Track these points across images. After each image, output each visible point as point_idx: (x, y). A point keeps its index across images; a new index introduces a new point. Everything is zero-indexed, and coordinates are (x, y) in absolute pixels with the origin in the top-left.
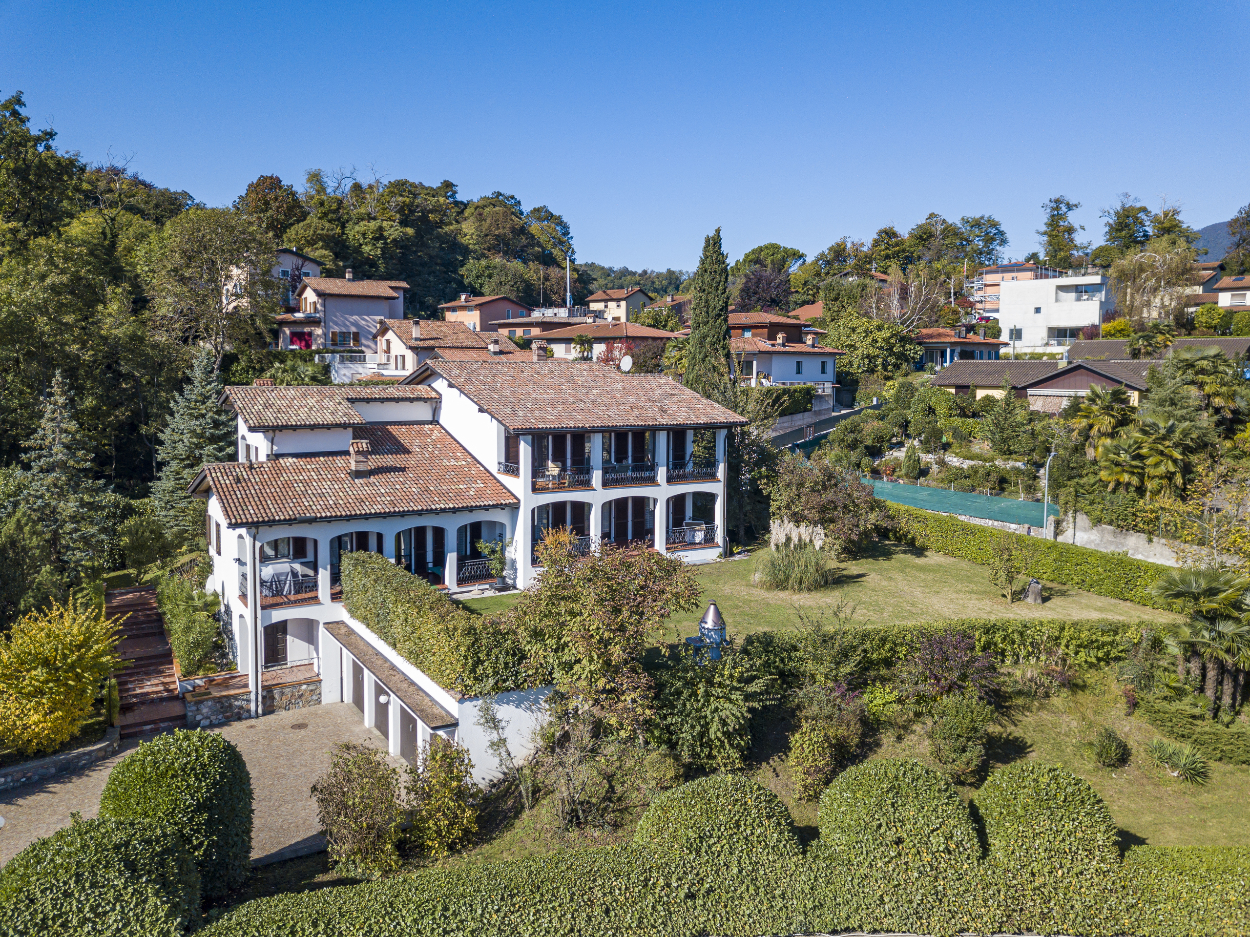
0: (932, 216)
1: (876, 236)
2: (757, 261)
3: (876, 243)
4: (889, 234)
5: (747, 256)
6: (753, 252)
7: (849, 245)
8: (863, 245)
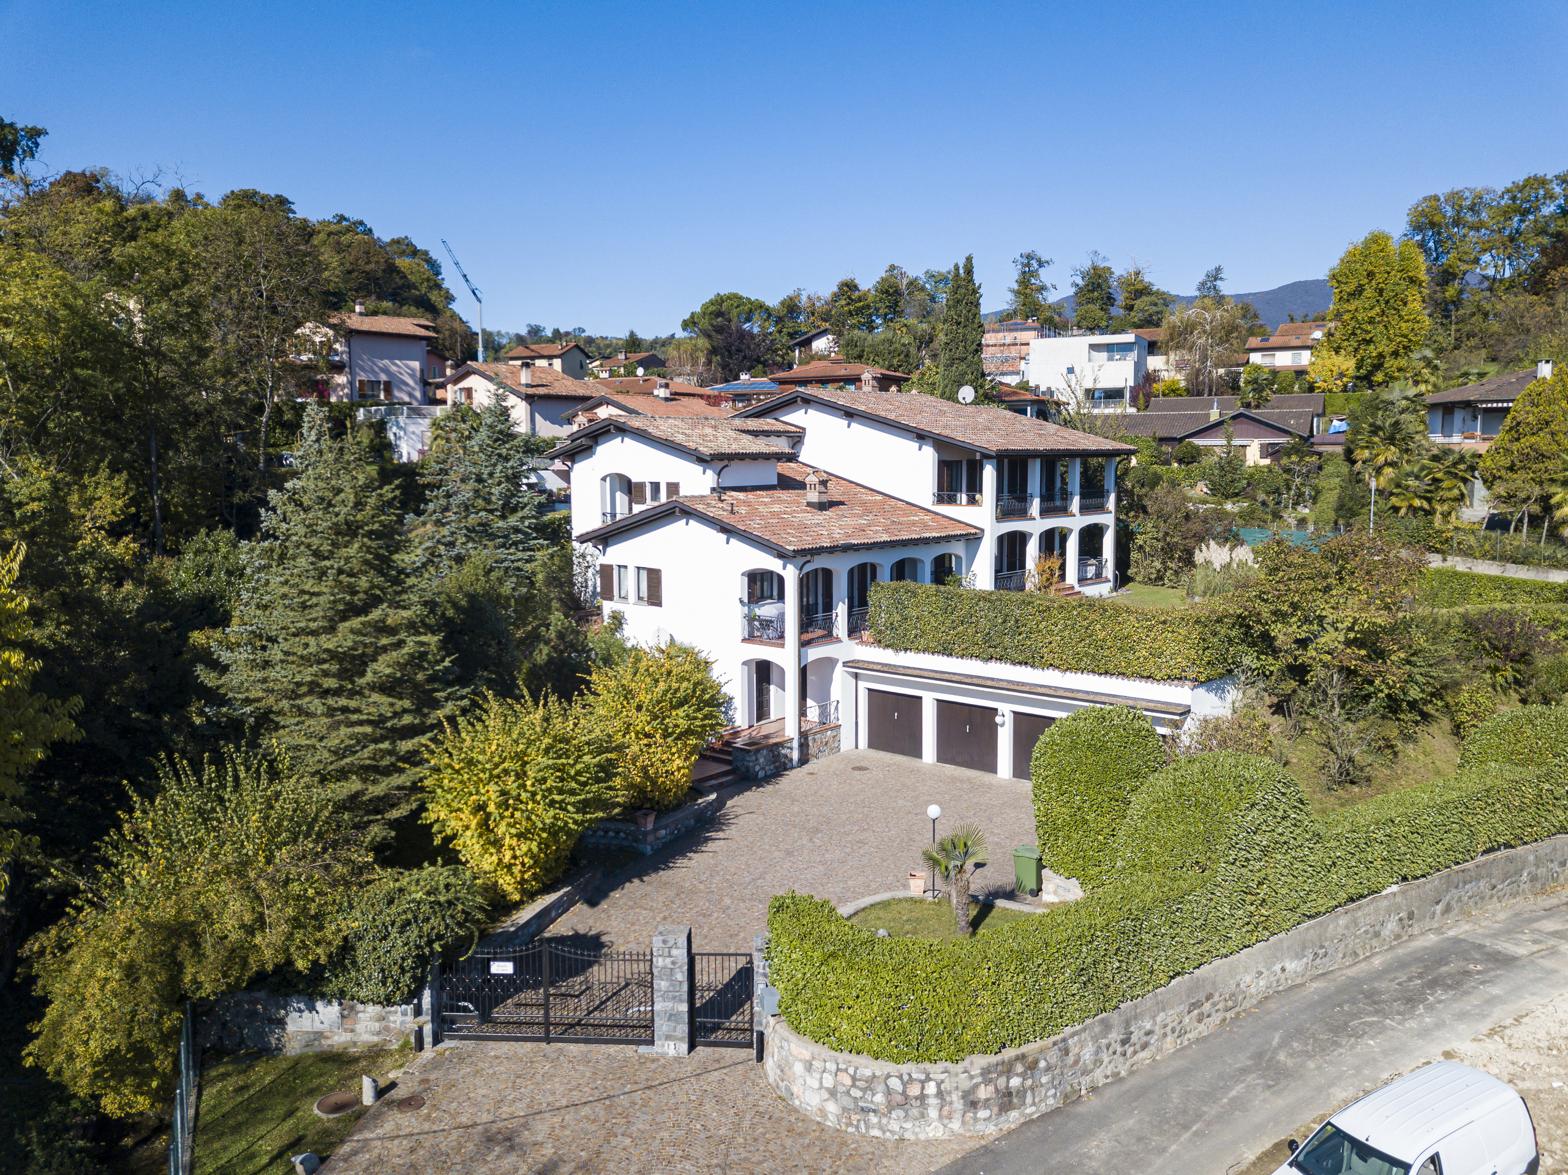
0: (892, 268)
1: (836, 289)
2: (719, 314)
3: (836, 297)
4: (849, 287)
5: (705, 307)
6: (712, 303)
7: (804, 298)
8: (819, 299)
